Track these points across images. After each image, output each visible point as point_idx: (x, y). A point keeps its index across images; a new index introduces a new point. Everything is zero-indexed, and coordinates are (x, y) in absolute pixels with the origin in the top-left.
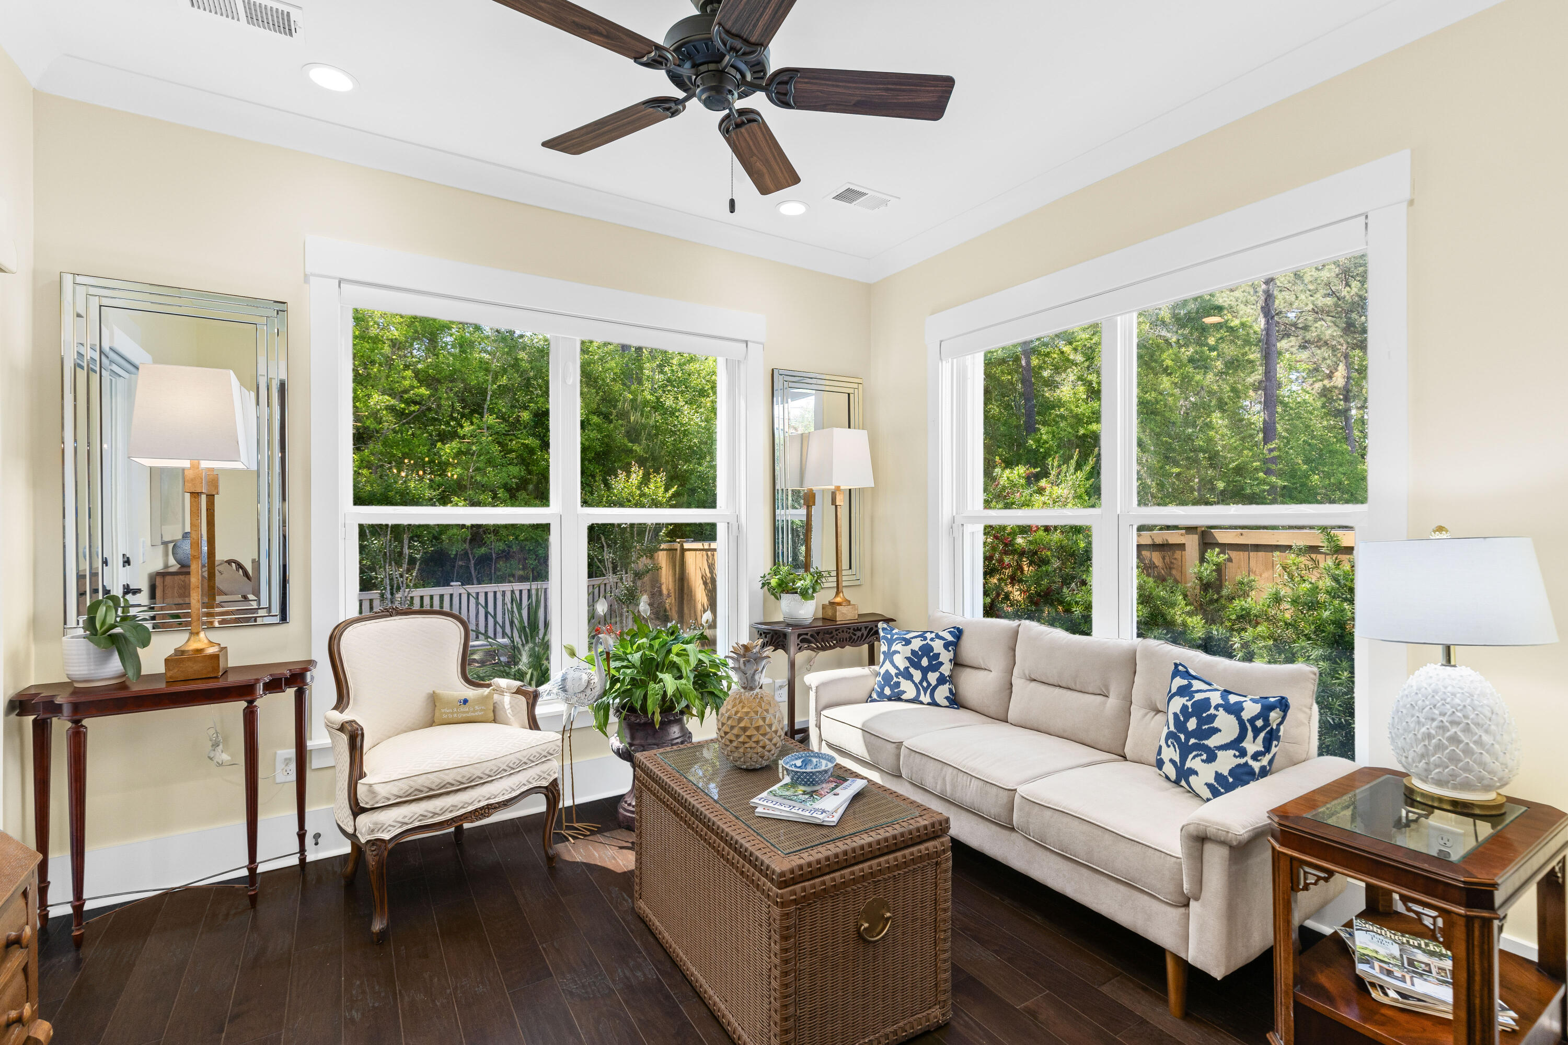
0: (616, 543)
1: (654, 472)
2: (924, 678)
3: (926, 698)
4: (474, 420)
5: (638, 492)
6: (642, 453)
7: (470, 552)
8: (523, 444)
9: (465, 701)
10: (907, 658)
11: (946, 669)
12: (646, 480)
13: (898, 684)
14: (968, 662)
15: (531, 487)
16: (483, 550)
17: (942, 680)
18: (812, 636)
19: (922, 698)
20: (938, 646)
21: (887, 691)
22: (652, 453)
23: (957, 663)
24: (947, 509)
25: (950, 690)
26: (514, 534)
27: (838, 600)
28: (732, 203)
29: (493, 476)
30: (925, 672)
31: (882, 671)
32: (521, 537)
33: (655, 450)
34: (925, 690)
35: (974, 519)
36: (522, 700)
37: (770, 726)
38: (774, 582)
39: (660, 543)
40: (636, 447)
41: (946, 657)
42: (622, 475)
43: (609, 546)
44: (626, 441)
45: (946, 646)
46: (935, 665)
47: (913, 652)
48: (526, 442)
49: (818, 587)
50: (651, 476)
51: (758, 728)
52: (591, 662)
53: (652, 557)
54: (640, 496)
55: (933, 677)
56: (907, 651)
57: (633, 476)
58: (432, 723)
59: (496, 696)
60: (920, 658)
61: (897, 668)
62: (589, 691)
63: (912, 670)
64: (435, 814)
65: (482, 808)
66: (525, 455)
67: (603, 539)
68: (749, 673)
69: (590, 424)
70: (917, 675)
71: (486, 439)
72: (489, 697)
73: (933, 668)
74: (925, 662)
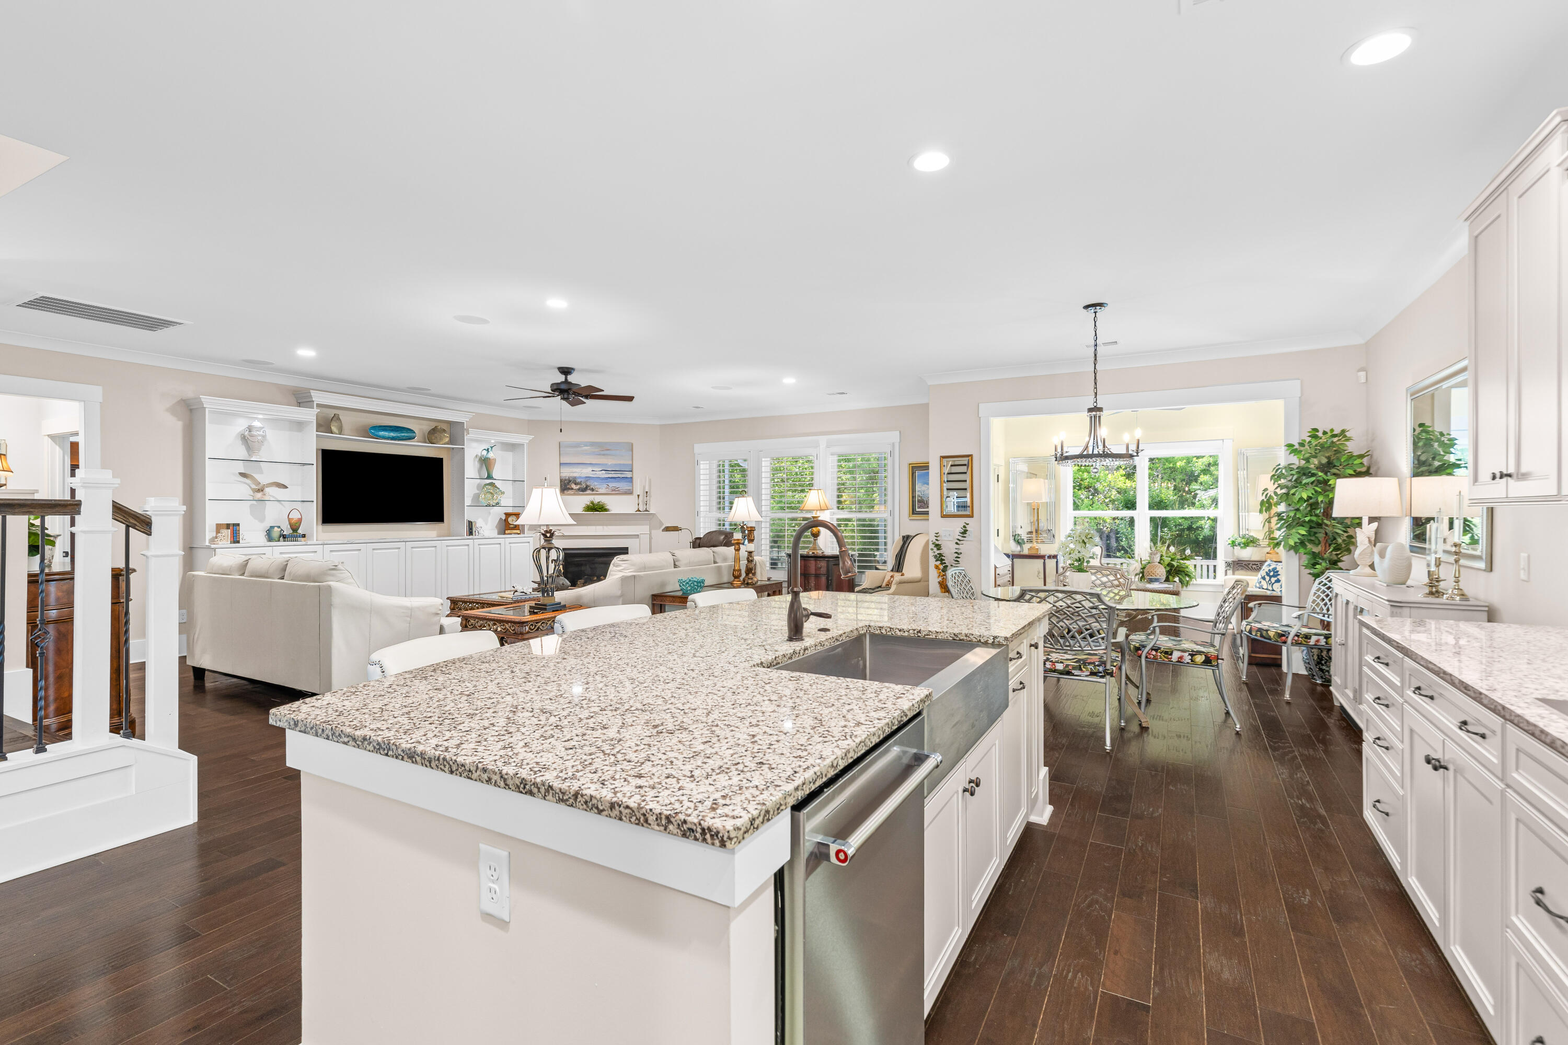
2: (1270, 580)
3: (1270, 588)
10: (1266, 572)
11: (1279, 577)
13: (1261, 582)
17: (1277, 580)
20: (1277, 568)
21: (1258, 585)
25: (1279, 585)
31: (1257, 577)
34: (1270, 585)
47: (1268, 570)
55: (1273, 580)
61: (1262, 576)
63: (1266, 577)
70: (1268, 579)
73: (1274, 576)
74: (1272, 574)
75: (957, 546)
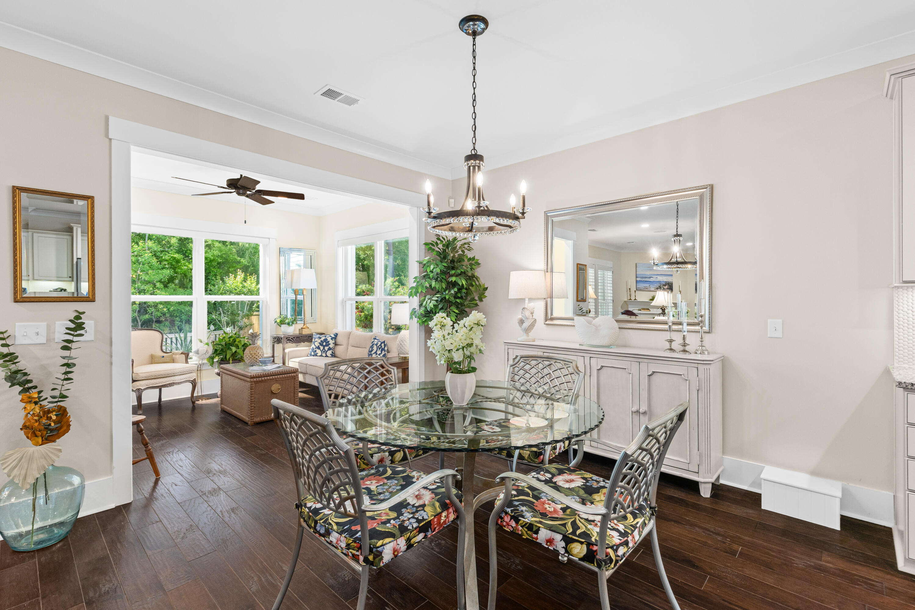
0: (228, 312)
1: (249, 275)
2: (324, 348)
3: (324, 355)
4: (140, 243)
5: (241, 285)
6: (246, 263)
7: (138, 318)
8: (172, 257)
9: (163, 357)
10: (319, 343)
11: (331, 346)
12: (245, 280)
13: (316, 351)
14: (338, 344)
15: (177, 281)
16: (147, 316)
17: (330, 349)
18: (292, 338)
19: (323, 355)
20: (329, 339)
21: (313, 353)
22: (253, 263)
23: (336, 344)
24: (341, 296)
25: (332, 352)
26: (167, 307)
27: (304, 327)
28: (245, 221)
29: (153, 275)
30: (324, 347)
31: (311, 347)
32: (172, 309)
33: (254, 261)
34: (324, 352)
35: (351, 299)
36: (183, 356)
37: (258, 353)
38: (278, 321)
39: (253, 312)
40: (242, 260)
41: (331, 342)
42: (232, 276)
43: (224, 313)
44: (236, 257)
45: (332, 339)
46: (328, 344)
47: (321, 341)
48: (175, 256)
49: (295, 322)
50: (248, 277)
51: (255, 354)
52: (207, 344)
53: (248, 319)
54: (242, 287)
55: (326, 348)
56: (319, 341)
57: (238, 277)
58: (152, 363)
59: (174, 356)
60: (323, 343)
61: (316, 346)
62: (207, 353)
63: (320, 346)
64: (157, 383)
65: (171, 383)
66: (174, 263)
67: (221, 309)
68: (253, 340)
69: (214, 247)
70: (322, 348)
71: (147, 255)
72: (172, 356)
73: (327, 345)
74: (324, 344)
75: (66, 353)
